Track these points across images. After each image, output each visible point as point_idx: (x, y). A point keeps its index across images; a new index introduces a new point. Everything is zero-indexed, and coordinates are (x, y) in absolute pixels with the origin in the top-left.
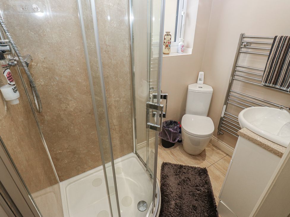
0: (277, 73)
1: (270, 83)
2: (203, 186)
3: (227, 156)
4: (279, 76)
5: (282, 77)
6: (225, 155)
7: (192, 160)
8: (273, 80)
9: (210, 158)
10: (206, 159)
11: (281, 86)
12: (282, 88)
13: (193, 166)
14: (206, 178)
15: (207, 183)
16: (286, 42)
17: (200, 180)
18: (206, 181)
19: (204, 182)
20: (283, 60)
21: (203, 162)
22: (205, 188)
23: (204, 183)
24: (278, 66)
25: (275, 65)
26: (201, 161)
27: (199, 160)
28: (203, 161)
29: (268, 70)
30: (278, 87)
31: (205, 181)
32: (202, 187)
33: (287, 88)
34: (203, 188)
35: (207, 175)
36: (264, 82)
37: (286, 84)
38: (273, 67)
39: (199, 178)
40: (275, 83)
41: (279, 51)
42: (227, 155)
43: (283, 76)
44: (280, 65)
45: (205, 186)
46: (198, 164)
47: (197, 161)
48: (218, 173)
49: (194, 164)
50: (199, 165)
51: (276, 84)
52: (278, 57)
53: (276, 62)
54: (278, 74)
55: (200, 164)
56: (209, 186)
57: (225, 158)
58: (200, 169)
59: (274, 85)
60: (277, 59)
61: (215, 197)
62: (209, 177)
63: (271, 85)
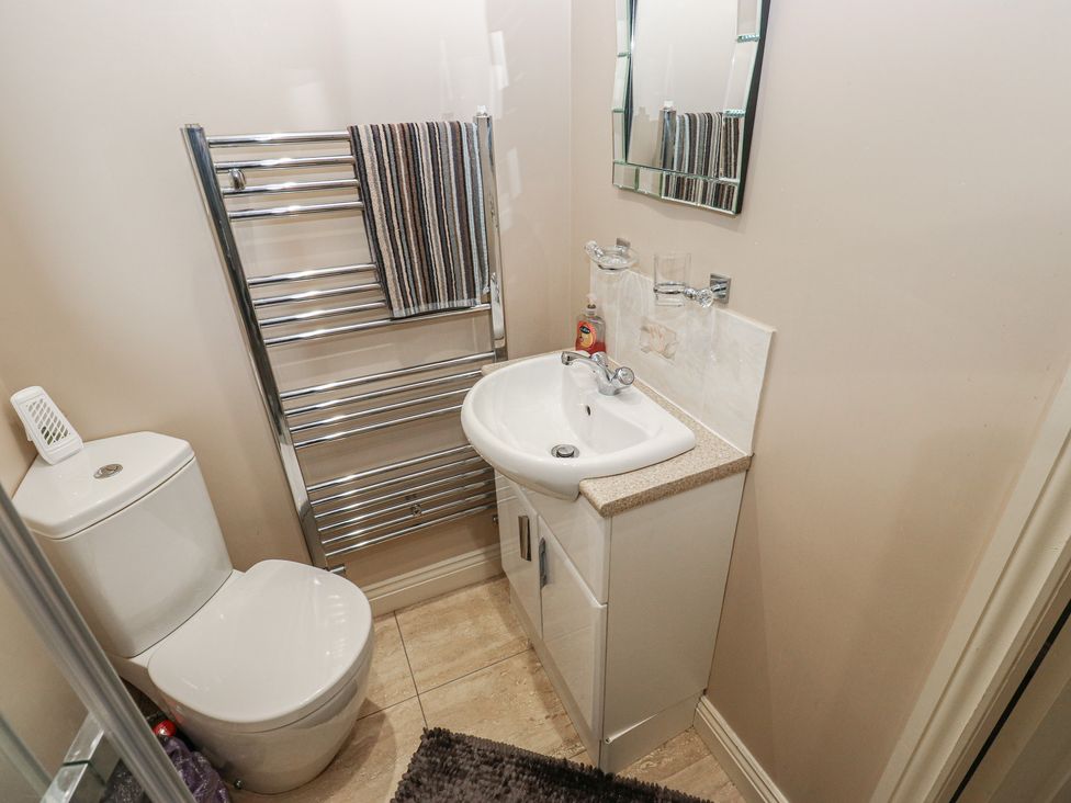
0: (421, 260)
1: (419, 303)
2: (506, 784)
3: (398, 617)
4: (430, 271)
5: (441, 271)
6: (391, 621)
7: (358, 777)
8: (420, 290)
9: (382, 687)
10: (380, 705)
11: (450, 298)
12: (456, 304)
13: (394, 787)
14: (471, 752)
15: (495, 760)
16: (400, 148)
17: (476, 781)
18: (484, 756)
19: (490, 769)
20: (416, 212)
21: (390, 727)
22: (517, 778)
23: (494, 773)
24: (412, 238)
25: (404, 238)
26: (382, 733)
27: (373, 740)
28: (385, 725)
29: (391, 261)
30: (444, 304)
31: (486, 763)
32: (508, 792)
33: (469, 297)
34: (513, 789)
35: (460, 739)
36: (401, 309)
37: (459, 287)
38: (400, 247)
39: (467, 782)
40: (431, 296)
41: (393, 185)
42: (394, 613)
43: (440, 265)
44: (417, 231)
45: (506, 773)
46: (392, 754)
47: (374, 751)
48: (460, 692)
49: (385, 775)
50: (400, 752)
51: (434, 300)
52: (399, 207)
53: (401, 224)
54: (424, 262)
55: (394, 743)
56: (512, 757)
57: (405, 628)
58: (424, 759)
59: (430, 306)
60: (400, 216)
61: (559, 757)
62: (472, 737)
63: (423, 308)
